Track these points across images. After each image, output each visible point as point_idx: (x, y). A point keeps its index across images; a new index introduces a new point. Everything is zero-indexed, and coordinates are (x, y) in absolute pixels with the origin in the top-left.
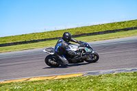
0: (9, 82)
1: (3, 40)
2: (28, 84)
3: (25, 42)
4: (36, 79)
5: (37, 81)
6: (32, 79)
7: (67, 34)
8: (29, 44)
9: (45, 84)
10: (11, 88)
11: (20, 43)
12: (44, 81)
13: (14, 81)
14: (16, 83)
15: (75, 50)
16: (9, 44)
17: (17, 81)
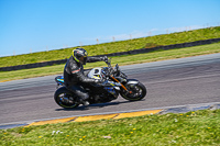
0: (43, 124)
1: (31, 58)
4: (85, 119)
5: (86, 123)
9: (100, 126)
10: (47, 133)
11: (58, 63)
12: (98, 122)
13: (50, 123)
14: (54, 126)
17: (55, 122)
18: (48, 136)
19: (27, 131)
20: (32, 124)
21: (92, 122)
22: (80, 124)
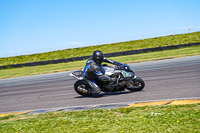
0: (142, 105)
1: (128, 46)
2: (170, 109)
3: (160, 49)
4: (181, 103)
5: (183, 106)
6: (176, 103)
7: (98, 54)
8: (165, 52)
9: (196, 110)
10: (146, 114)
11: (153, 50)
12: (194, 105)
13: (149, 105)
14: (153, 107)
15: (110, 74)
16: (137, 52)
17: (154, 104)
18: (147, 117)
19: (128, 111)
20: (132, 105)
21: (188, 106)
22: (176, 107)
